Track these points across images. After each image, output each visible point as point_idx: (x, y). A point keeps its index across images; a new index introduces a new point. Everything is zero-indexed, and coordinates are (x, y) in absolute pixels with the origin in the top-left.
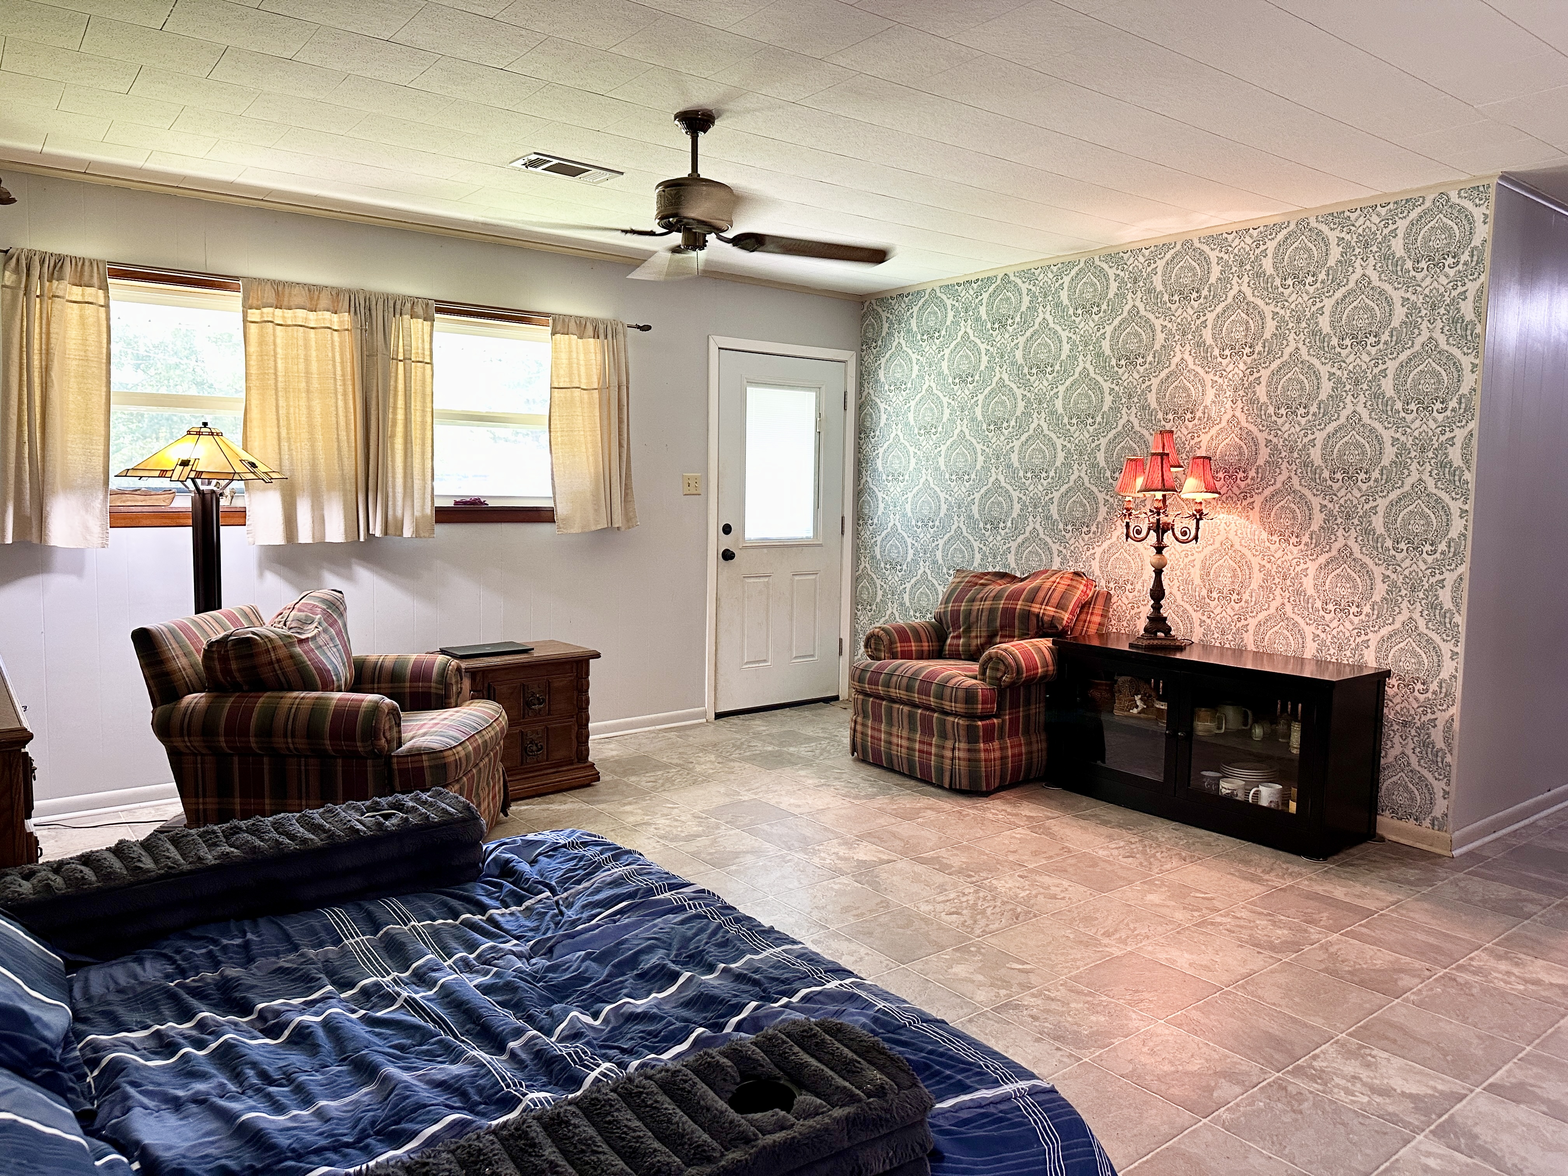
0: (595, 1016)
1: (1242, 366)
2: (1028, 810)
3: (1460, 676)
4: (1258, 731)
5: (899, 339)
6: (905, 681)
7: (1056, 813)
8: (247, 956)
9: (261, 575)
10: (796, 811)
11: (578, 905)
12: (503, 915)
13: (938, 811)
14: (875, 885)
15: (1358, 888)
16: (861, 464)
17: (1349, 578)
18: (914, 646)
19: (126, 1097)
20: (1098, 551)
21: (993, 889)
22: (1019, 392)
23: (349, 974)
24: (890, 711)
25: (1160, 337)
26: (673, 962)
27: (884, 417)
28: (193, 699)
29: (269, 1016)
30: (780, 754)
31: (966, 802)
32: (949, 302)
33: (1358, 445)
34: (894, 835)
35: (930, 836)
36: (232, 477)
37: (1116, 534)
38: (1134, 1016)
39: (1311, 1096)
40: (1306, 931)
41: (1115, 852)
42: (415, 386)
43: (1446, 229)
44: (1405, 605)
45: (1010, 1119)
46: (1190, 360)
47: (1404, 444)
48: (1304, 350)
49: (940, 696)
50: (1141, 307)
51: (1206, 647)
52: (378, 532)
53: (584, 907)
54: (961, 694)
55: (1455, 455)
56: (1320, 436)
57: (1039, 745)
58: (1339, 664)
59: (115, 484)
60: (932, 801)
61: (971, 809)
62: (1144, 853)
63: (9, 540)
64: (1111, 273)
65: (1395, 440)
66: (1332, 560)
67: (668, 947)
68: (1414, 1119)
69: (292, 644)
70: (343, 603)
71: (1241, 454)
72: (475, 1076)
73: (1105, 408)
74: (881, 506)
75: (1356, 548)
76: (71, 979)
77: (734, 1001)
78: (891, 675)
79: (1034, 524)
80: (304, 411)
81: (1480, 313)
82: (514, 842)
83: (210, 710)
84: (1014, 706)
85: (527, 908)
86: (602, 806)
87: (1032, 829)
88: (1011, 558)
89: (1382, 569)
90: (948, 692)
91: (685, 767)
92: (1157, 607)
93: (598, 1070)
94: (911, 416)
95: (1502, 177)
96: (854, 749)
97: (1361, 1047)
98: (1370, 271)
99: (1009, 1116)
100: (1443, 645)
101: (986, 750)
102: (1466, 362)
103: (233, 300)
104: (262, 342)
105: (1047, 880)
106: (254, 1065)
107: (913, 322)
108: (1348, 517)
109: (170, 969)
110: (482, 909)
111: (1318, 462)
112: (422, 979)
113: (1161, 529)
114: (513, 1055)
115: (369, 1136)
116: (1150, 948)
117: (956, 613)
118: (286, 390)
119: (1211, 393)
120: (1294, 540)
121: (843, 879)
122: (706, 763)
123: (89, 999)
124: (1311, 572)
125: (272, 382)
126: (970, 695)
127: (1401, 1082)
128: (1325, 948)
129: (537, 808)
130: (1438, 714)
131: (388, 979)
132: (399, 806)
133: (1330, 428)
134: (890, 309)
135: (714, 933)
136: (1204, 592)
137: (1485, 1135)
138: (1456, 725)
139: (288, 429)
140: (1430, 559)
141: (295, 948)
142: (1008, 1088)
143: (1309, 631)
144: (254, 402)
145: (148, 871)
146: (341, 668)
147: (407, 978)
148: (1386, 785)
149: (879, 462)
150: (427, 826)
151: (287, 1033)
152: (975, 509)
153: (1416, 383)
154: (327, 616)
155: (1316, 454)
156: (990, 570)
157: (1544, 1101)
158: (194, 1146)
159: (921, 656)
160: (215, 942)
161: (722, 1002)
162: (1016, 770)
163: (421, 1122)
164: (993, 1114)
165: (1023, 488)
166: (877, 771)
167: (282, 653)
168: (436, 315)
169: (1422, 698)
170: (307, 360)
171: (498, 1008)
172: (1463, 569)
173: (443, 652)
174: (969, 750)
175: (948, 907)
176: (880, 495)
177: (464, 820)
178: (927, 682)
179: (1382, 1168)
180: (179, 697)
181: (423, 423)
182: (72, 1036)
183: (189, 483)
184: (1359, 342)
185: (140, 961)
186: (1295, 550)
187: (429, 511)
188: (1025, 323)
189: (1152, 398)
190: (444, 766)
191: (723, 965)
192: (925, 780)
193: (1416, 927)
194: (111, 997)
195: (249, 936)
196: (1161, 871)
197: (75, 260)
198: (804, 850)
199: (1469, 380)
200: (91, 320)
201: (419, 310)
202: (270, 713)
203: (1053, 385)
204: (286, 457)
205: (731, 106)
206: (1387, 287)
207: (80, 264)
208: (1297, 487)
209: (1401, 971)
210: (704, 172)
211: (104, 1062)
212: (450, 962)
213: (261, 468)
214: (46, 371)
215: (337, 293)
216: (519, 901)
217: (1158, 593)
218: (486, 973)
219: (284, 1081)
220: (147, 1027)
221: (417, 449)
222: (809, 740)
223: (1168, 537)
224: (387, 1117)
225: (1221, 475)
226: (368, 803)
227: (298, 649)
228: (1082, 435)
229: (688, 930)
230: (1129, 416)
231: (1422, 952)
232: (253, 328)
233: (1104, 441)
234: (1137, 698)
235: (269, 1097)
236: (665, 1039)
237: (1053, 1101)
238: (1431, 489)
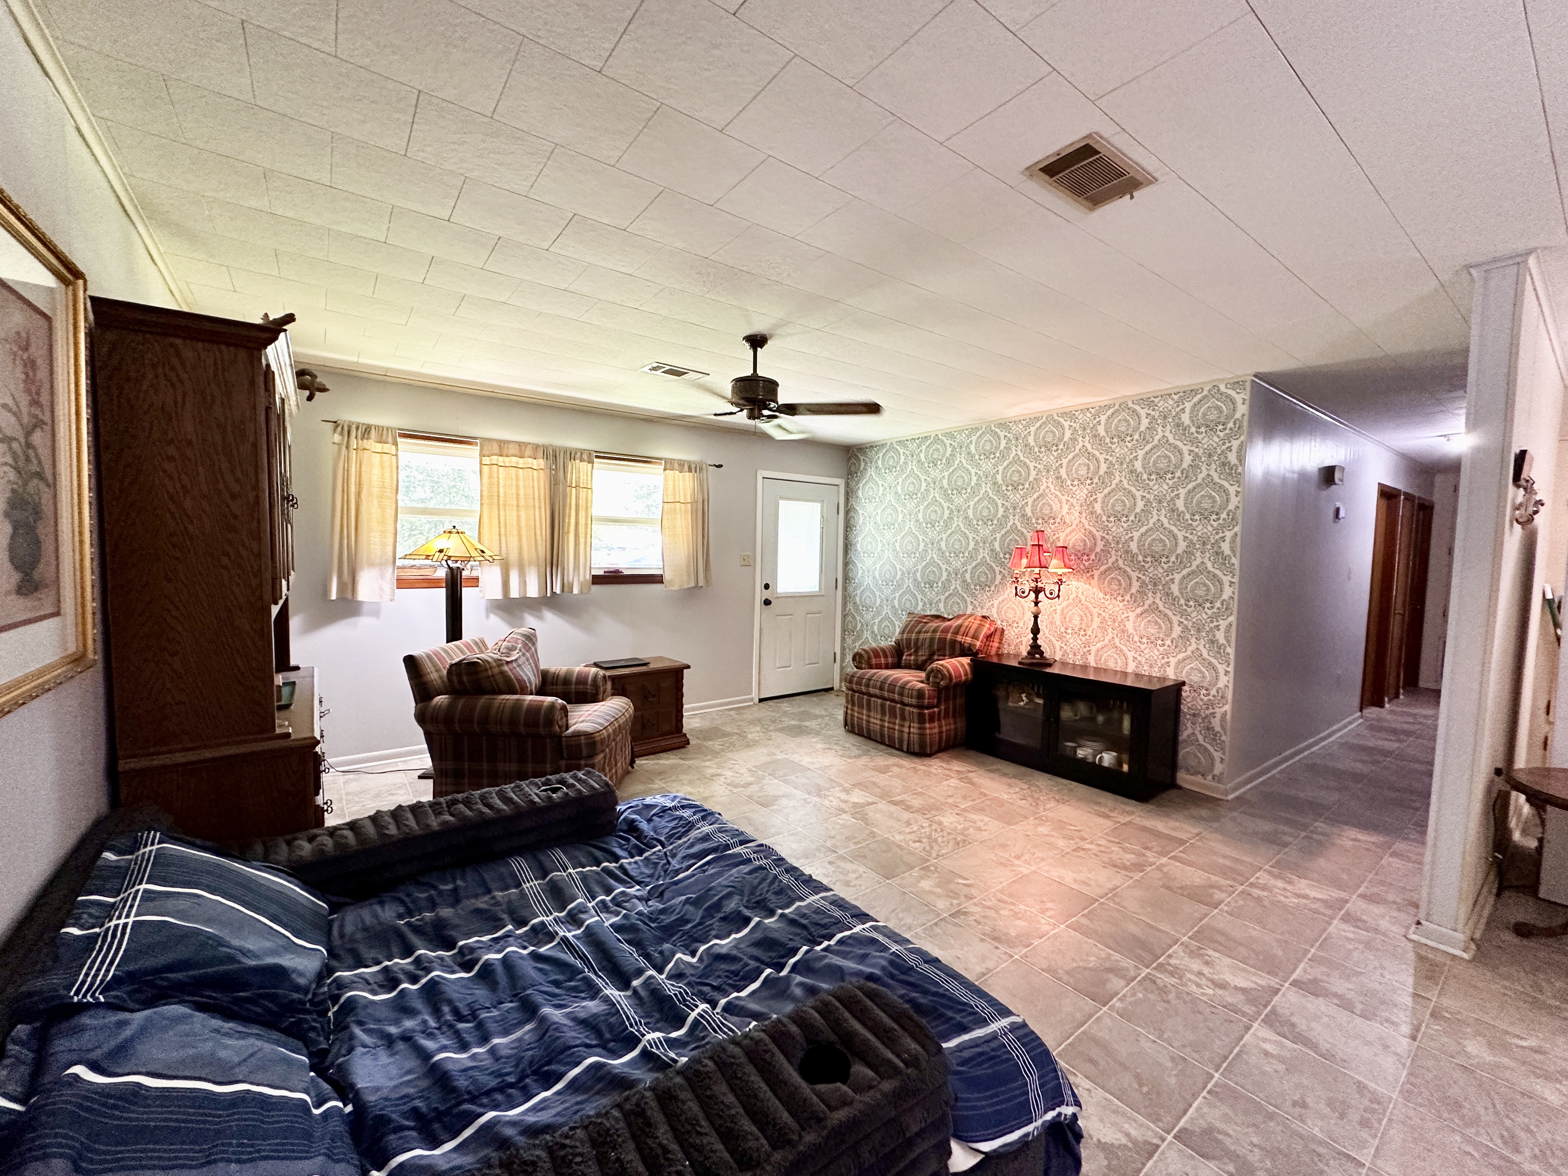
0: (693, 954)
1: (1086, 492)
2: (957, 766)
3: (1231, 686)
4: (1100, 719)
5: (871, 472)
6: (878, 684)
7: (974, 768)
8: (455, 899)
9: (487, 616)
10: (812, 767)
11: (680, 855)
12: (630, 863)
13: (901, 767)
14: (865, 819)
15: (1173, 823)
16: (847, 547)
17: (1156, 623)
18: (883, 661)
19: (352, 1037)
20: (996, 602)
21: (940, 823)
22: (945, 505)
23: (524, 913)
24: (869, 702)
25: (1033, 473)
26: (746, 907)
27: (861, 518)
28: (441, 700)
29: (466, 951)
30: (800, 727)
31: (917, 760)
32: (901, 451)
33: (1161, 541)
34: (874, 784)
35: (897, 784)
36: (469, 559)
37: (1007, 592)
38: (1043, 921)
39: (1174, 990)
40: (1144, 855)
41: (1014, 796)
42: (582, 503)
43: (1218, 408)
44: (1193, 640)
45: (999, 1056)
46: (1052, 487)
47: (1191, 541)
48: (1125, 482)
49: (901, 694)
50: (1021, 455)
51: (1064, 664)
52: (558, 590)
53: (684, 858)
54: (915, 693)
55: (1226, 547)
56: (1136, 535)
57: (961, 724)
58: (1150, 677)
59: (399, 563)
60: (896, 760)
61: (921, 765)
62: (1032, 796)
63: (334, 597)
64: (1002, 434)
65: (1186, 538)
66: (1146, 611)
67: (741, 893)
68: (1249, 1009)
69: (502, 665)
70: (535, 636)
71: (1085, 544)
72: (608, 1014)
73: (999, 516)
74: (860, 572)
75: (1161, 604)
76: (332, 920)
77: (791, 944)
78: (869, 680)
79: (956, 584)
80: (515, 518)
81: (1241, 459)
82: (637, 806)
83: (451, 706)
84: (947, 700)
85: (646, 858)
86: (691, 762)
87: (961, 779)
88: (941, 605)
89: (1178, 618)
90: (906, 691)
91: (742, 735)
92: (1035, 639)
93: (697, 1011)
94: (878, 518)
95: (1255, 376)
96: (846, 724)
97: (1200, 948)
98: (1167, 434)
99: (999, 1053)
100: (1219, 666)
101: (931, 728)
102: (1232, 490)
103: (474, 451)
104: (490, 477)
105: (973, 817)
106: (450, 1002)
107: (880, 462)
108: (1155, 585)
109: (401, 910)
110: (616, 858)
111: (1135, 550)
112: (574, 919)
113: (1037, 591)
114: (635, 992)
115: (527, 1076)
116: (1046, 868)
117: (909, 640)
118: (505, 505)
119: (1065, 508)
120: (1120, 598)
121: (844, 816)
122: (754, 732)
123: (342, 936)
124: (1132, 618)
125: (496, 501)
126: (920, 694)
127: (1231, 977)
128: (1159, 868)
129: (652, 762)
130: (1217, 710)
131: (551, 918)
132: (563, 782)
133: (1143, 530)
134: (865, 454)
135: (772, 883)
136: (1063, 630)
137: (1302, 1025)
138: (1229, 717)
139: (505, 528)
140: (1209, 612)
141: (489, 891)
142: (994, 1027)
143: (1130, 655)
144: (485, 513)
145: (392, 836)
146: (533, 678)
147: (564, 917)
148: (1182, 753)
149: (859, 546)
150: (580, 799)
151: (477, 968)
152: (919, 575)
153: (1199, 502)
154: (525, 645)
155: (1134, 546)
156: (928, 613)
157: (1335, 995)
158: (396, 1087)
159: (887, 667)
160: (434, 888)
161: (782, 945)
162: (948, 739)
163: (567, 1064)
164: (987, 1053)
165: (949, 563)
166: (861, 739)
167: (496, 670)
168: (596, 460)
169: (1206, 699)
170: (517, 487)
171: (626, 946)
172: (1232, 619)
173: (596, 665)
174: (920, 728)
175: (913, 837)
176: (859, 565)
177: (604, 793)
178: (893, 686)
179: (1235, 1052)
180: (431, 698)
181: (586, 524)
182: (327, 970)
183: (444, 563)
184: (1161, 477)
185: (382, 903)
186: (1121, 605)
187: (588, 577)
188: (949, 463)
189: (1028, 510)
190: (595, 743)
191: (780, 911)
192: (891, 746)
193: (1216, 854)
194: (359, 936)
195: (459, 882)
196: (1045, 810)
197: (377, 427)
198: (819, 795)
199: (1234, 501)
200: (387, 464)
201: (585, 457)
202: (487, 708)
203: (967, 501)
204: (504, 545)
205: (778, 331)
206: (1179, 443)
207: (380, 429)
208: (1122, 566)
209: (1212, 887)
210: (760, 373)
211: (342, 1000)
212: (593, 903)
213: (488, 553)
214: (359, 494)
215: (536, 447)
216: (641, 852)
217: (1036, 630)
218: (617, 914)
219: (470, 1017)
220: (378, 963)
221: (582, 540)
222: (817, 717)
223: (1041, 596)
224: (542, 1057)
225: (1073, 557)
226: (543, 779)
227: (506, 668)
228: (985, 531)
229: (754, 879)
230: (1014, 521)
231: (1224, 872)
232: (486, 468)
233: (998, 536)
234: (1023, 695)
235: (457, 1033)
236: (743, 979)
237: (1026, 1035)
238: (1210, 568)
